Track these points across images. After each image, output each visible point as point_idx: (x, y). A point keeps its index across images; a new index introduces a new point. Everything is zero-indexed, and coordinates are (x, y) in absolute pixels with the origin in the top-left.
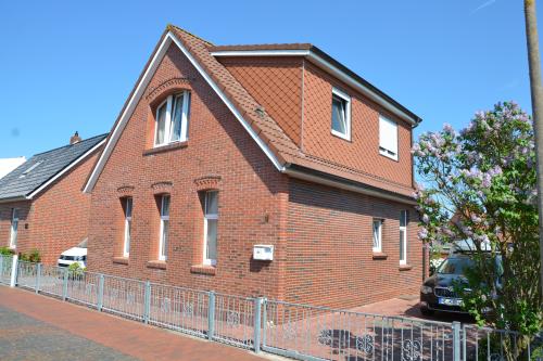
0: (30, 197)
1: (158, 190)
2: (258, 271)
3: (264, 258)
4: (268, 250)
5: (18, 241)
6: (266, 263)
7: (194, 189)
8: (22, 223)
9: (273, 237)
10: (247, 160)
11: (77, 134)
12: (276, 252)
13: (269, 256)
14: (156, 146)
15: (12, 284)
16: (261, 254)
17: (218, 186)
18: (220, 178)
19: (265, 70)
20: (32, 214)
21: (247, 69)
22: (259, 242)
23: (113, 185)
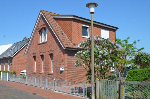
0: (12, 56)
1: (41, 54)
2: (61, 73)
3: (62, 70)
4: (63, 68)
5: (10, 69)
6: (63, 71)
7: (48, 54)
8: (11, 64)
9: (64, 65)
10: (59, 46)
11: (25, 37)
12: (65, 69)
13: (63, 70)
14: (41, 42)
15: (7, 80)
16: (62, 69)
17: (53, 53)
18: (53, 51)
19: (64, 21)
20: (13, 61)
21: (60, 21)
22: (61, 66)
23: (31, 53)
